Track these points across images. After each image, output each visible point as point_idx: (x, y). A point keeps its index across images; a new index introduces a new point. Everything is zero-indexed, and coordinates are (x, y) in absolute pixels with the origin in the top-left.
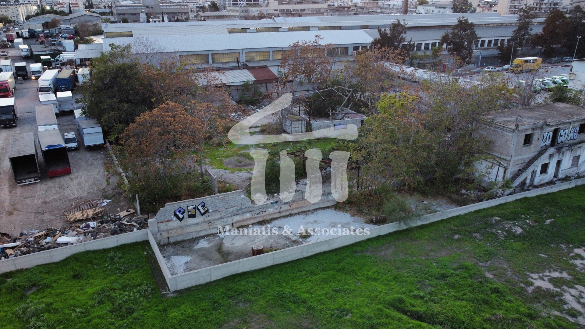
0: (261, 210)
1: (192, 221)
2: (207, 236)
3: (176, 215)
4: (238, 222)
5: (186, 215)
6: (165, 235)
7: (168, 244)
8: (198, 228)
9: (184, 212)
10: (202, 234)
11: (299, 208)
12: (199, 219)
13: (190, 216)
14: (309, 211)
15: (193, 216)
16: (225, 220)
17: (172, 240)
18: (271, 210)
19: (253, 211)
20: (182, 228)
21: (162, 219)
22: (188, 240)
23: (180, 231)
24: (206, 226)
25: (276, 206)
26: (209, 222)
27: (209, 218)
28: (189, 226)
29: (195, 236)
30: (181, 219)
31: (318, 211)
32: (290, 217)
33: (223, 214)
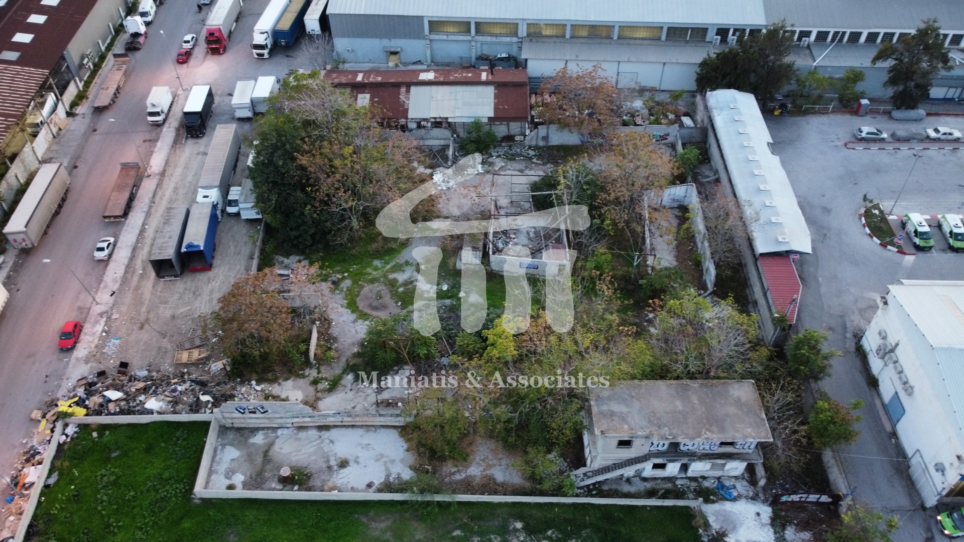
0: (321, 417)
1: (252, 415)
2: (268, 428)
3: (237, 410)
4: (298, 422)
5: (247, 411)
6: (229, 421)
7: (233, 428)
8: (259, 421)
9: (244, 409)
10: (263, 426)
11: (362, 421)
12: (258, 415)
13: (250, 412)
14: (373, 426)
15: (255, 413)
16: (285, 420)
17: (236, 426)
18: (332, 419)
19: (313, 417)
20: (244, 418)
21: (225, 411)
22: (250, 428)
23: (242, 421)
24: (266, 421)
25: (338, 416)
26: (269, 418)
27: (270, 416)
28: (251, 418)
29: (256, 426)
30: (243, 413)
31: (383, 430)
32: (350, 429)
33: (282, 415)
